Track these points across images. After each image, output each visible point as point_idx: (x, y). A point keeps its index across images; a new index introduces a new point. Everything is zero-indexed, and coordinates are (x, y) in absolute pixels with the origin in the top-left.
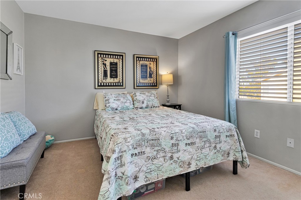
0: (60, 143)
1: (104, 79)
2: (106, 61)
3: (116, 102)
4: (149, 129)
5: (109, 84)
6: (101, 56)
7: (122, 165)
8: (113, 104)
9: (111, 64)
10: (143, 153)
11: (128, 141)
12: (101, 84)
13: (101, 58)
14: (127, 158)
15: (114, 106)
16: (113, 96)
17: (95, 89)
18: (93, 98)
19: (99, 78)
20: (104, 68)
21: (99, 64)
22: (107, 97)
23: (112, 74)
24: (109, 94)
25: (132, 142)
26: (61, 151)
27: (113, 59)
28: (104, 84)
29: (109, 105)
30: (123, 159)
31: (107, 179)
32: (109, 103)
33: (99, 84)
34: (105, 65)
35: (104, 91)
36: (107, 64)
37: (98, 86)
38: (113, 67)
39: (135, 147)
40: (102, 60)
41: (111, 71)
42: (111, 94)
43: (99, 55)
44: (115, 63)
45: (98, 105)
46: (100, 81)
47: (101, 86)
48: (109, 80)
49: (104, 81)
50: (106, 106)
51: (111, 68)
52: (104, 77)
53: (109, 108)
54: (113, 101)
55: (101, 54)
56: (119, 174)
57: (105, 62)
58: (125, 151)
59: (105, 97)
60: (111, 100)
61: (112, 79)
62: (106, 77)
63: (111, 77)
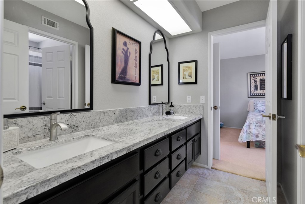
0: (227, 128)
1: (255, 91)
2: (256, 78)
3: (263, 106)
4: (266, 116)
5: (259, 94)
6: (252, 76)
7: (250, 129)
8: (260, 108)
9: (261, 80)
10: (262, 126)
11: (254, 119)
12: (253, 94)
13: (252, 77)
14: (253, 126)
15: (261, 109)
16: (261, 102)
17: (248, 97)
18: (247, 104)
19: (251, 91)
20: (255, 84)
21: (251, 81)
22: (256, 103)
23: (262, 87)
24: (258, 101)
25: (255, 120)
26: (227, 130)
27: (262, 77)
28: (255, 94)
29: (257, 108)
30: (250, 126)
31: (243, 131)
32: (257, 107)
33: (251, 95)
34: (256, 81)
35: (254, 99)
36: (257, 81)
37: (251, 96)
38: (262, 82)
39: (257, 123)
40: (254, 78)
41: (261, 85)
42: (259, 101)
43: (251, 76)
44: (264, 79)
45: (250, 108)
46: (252, 92)
47: (253, 96)
48: (259, 91)
49: (255, 92)
50: (255, 109)
51: (260, 83)
52: (255, 89)
53: (257, 110)
54: (260, 106)
55: (252, 74)
56: (248, 132)
57: (255, 80)
58: (252, 123)
59: (255, 103)
60: (259, 105)
61: (262, 91)
62: (256, 89)
63: (261, 89)
